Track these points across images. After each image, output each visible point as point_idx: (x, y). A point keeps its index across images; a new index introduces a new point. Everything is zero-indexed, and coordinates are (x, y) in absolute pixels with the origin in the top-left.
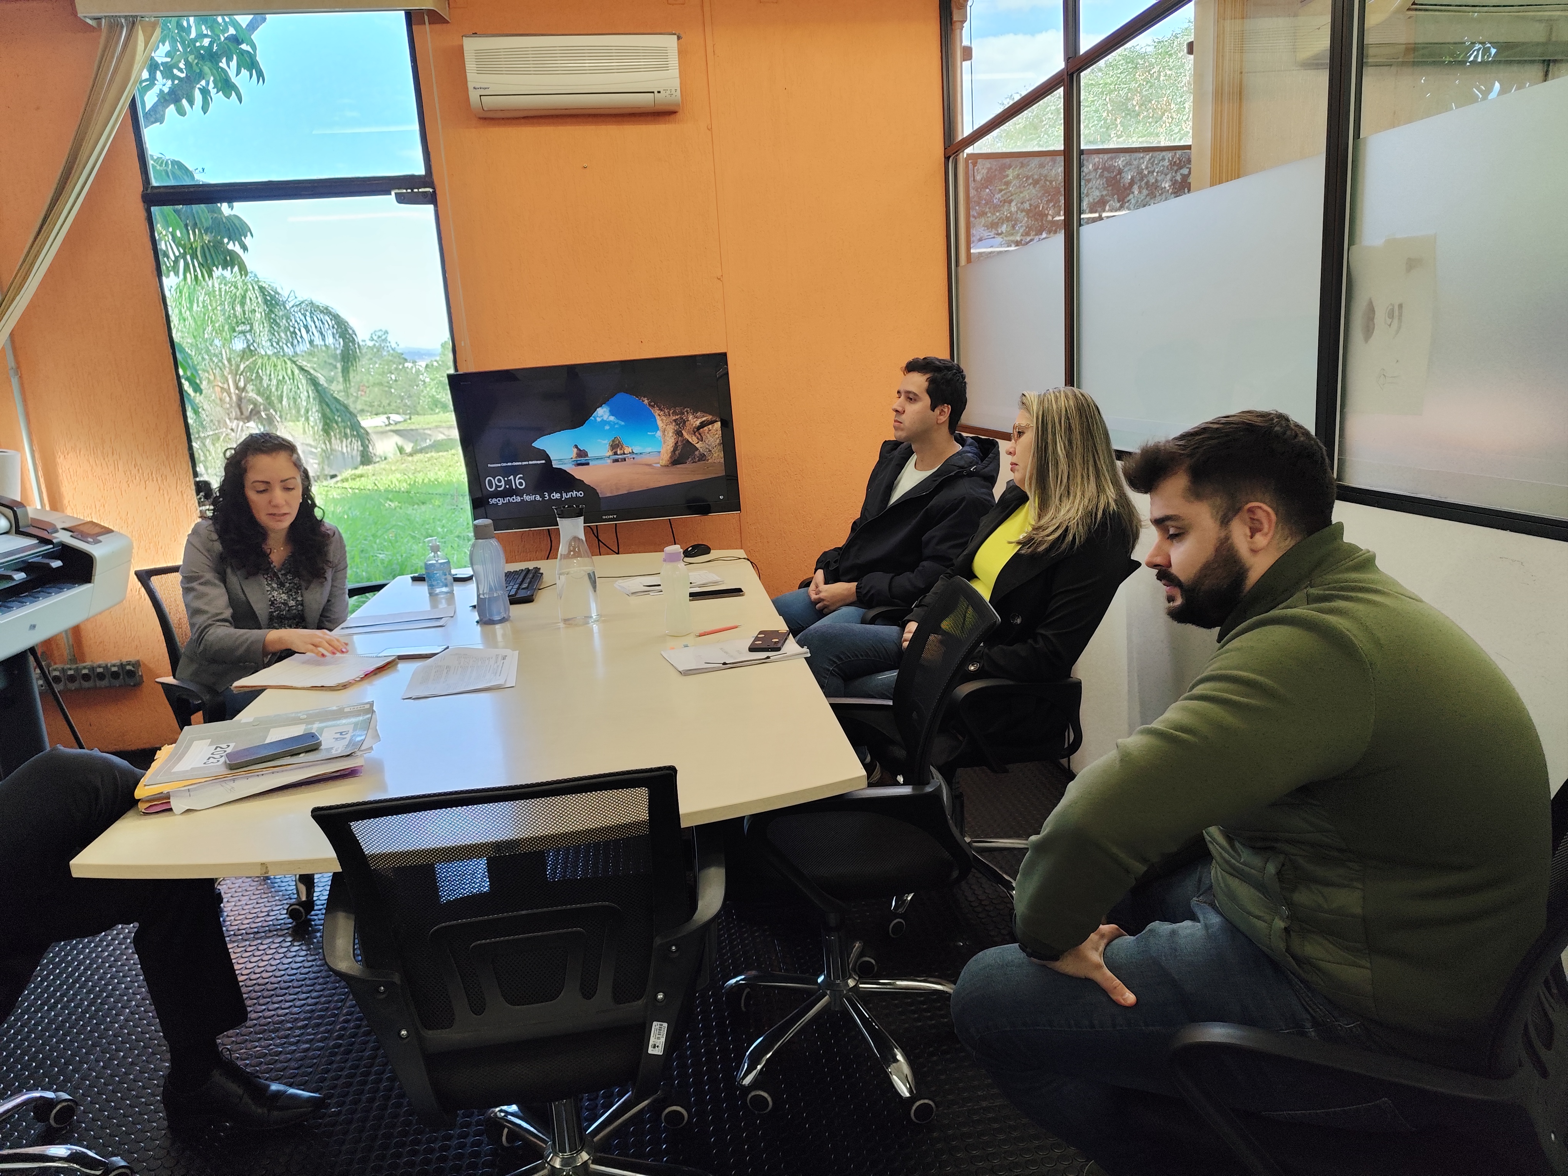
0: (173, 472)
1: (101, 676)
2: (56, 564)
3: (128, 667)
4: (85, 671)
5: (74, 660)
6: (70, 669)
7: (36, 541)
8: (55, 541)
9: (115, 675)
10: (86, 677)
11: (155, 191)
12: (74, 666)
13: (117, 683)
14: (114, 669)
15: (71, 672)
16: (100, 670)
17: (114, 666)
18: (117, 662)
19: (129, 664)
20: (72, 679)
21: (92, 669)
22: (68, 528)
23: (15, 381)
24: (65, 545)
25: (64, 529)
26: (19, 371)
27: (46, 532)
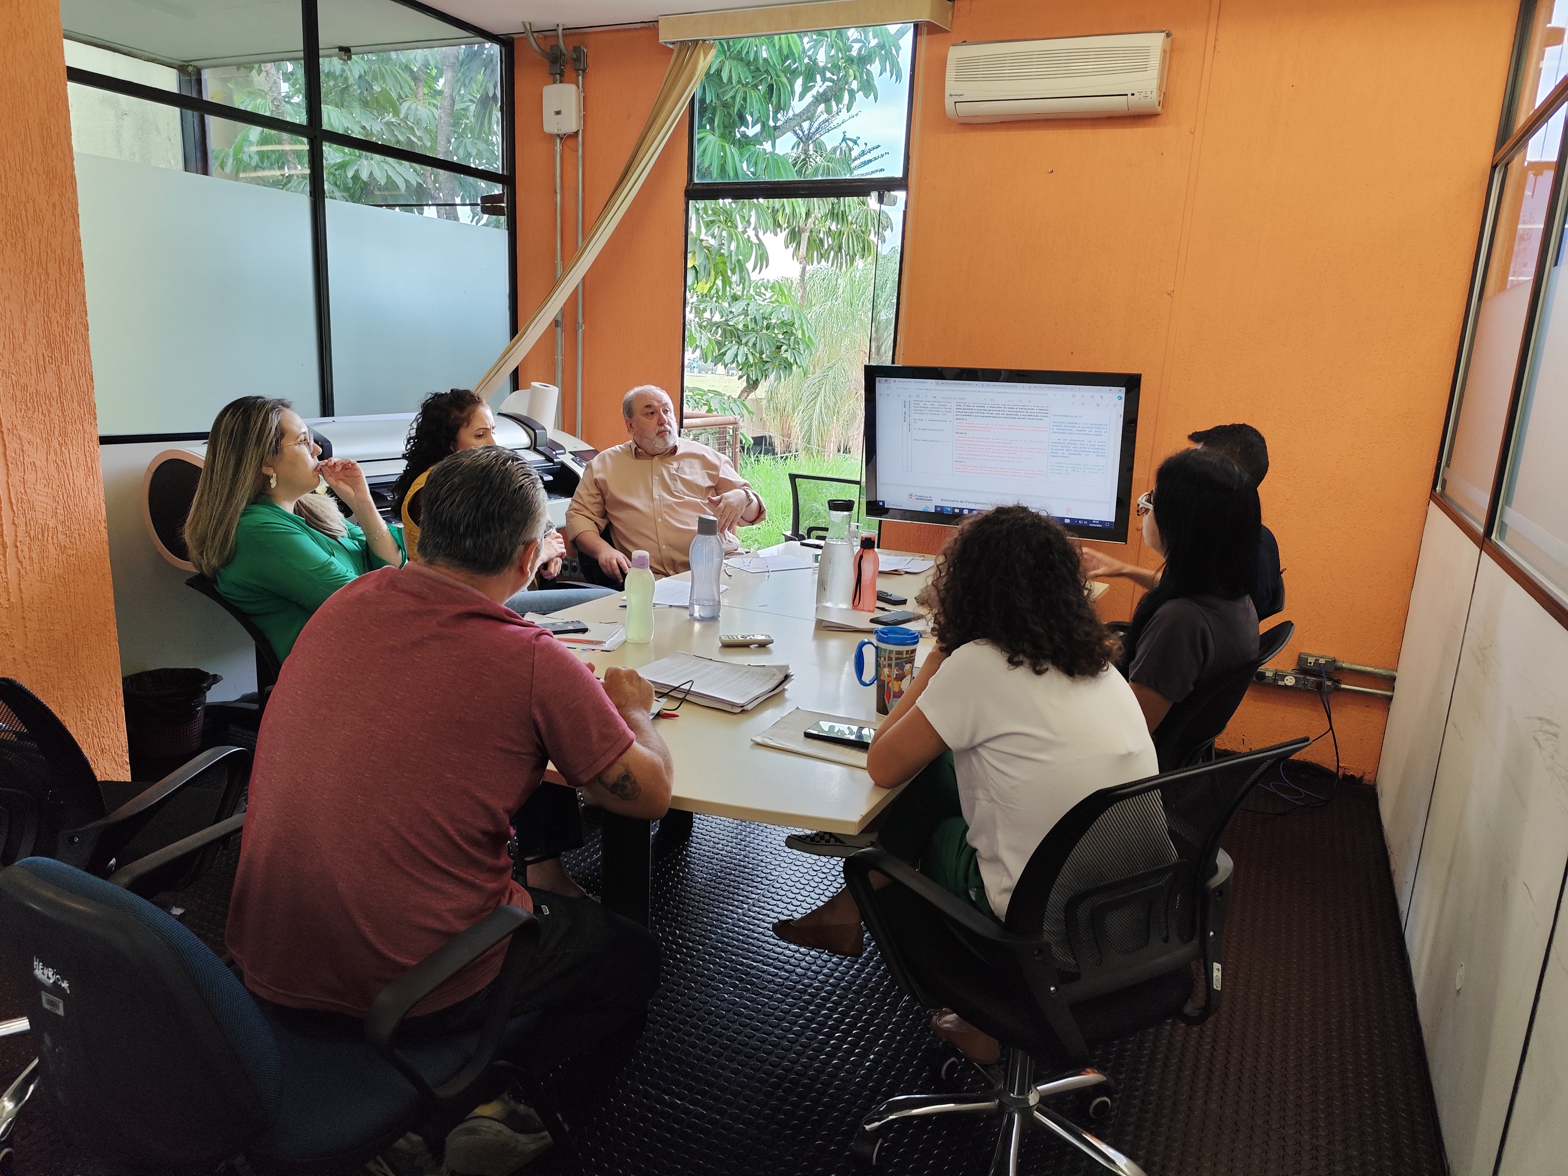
2: (549, 478)
11: (696, 187)
22: (575, 452)
23: (580, 332)
24: (563, 465)
25: (571, 453)
26: (584, 325)
27: (554, 453)
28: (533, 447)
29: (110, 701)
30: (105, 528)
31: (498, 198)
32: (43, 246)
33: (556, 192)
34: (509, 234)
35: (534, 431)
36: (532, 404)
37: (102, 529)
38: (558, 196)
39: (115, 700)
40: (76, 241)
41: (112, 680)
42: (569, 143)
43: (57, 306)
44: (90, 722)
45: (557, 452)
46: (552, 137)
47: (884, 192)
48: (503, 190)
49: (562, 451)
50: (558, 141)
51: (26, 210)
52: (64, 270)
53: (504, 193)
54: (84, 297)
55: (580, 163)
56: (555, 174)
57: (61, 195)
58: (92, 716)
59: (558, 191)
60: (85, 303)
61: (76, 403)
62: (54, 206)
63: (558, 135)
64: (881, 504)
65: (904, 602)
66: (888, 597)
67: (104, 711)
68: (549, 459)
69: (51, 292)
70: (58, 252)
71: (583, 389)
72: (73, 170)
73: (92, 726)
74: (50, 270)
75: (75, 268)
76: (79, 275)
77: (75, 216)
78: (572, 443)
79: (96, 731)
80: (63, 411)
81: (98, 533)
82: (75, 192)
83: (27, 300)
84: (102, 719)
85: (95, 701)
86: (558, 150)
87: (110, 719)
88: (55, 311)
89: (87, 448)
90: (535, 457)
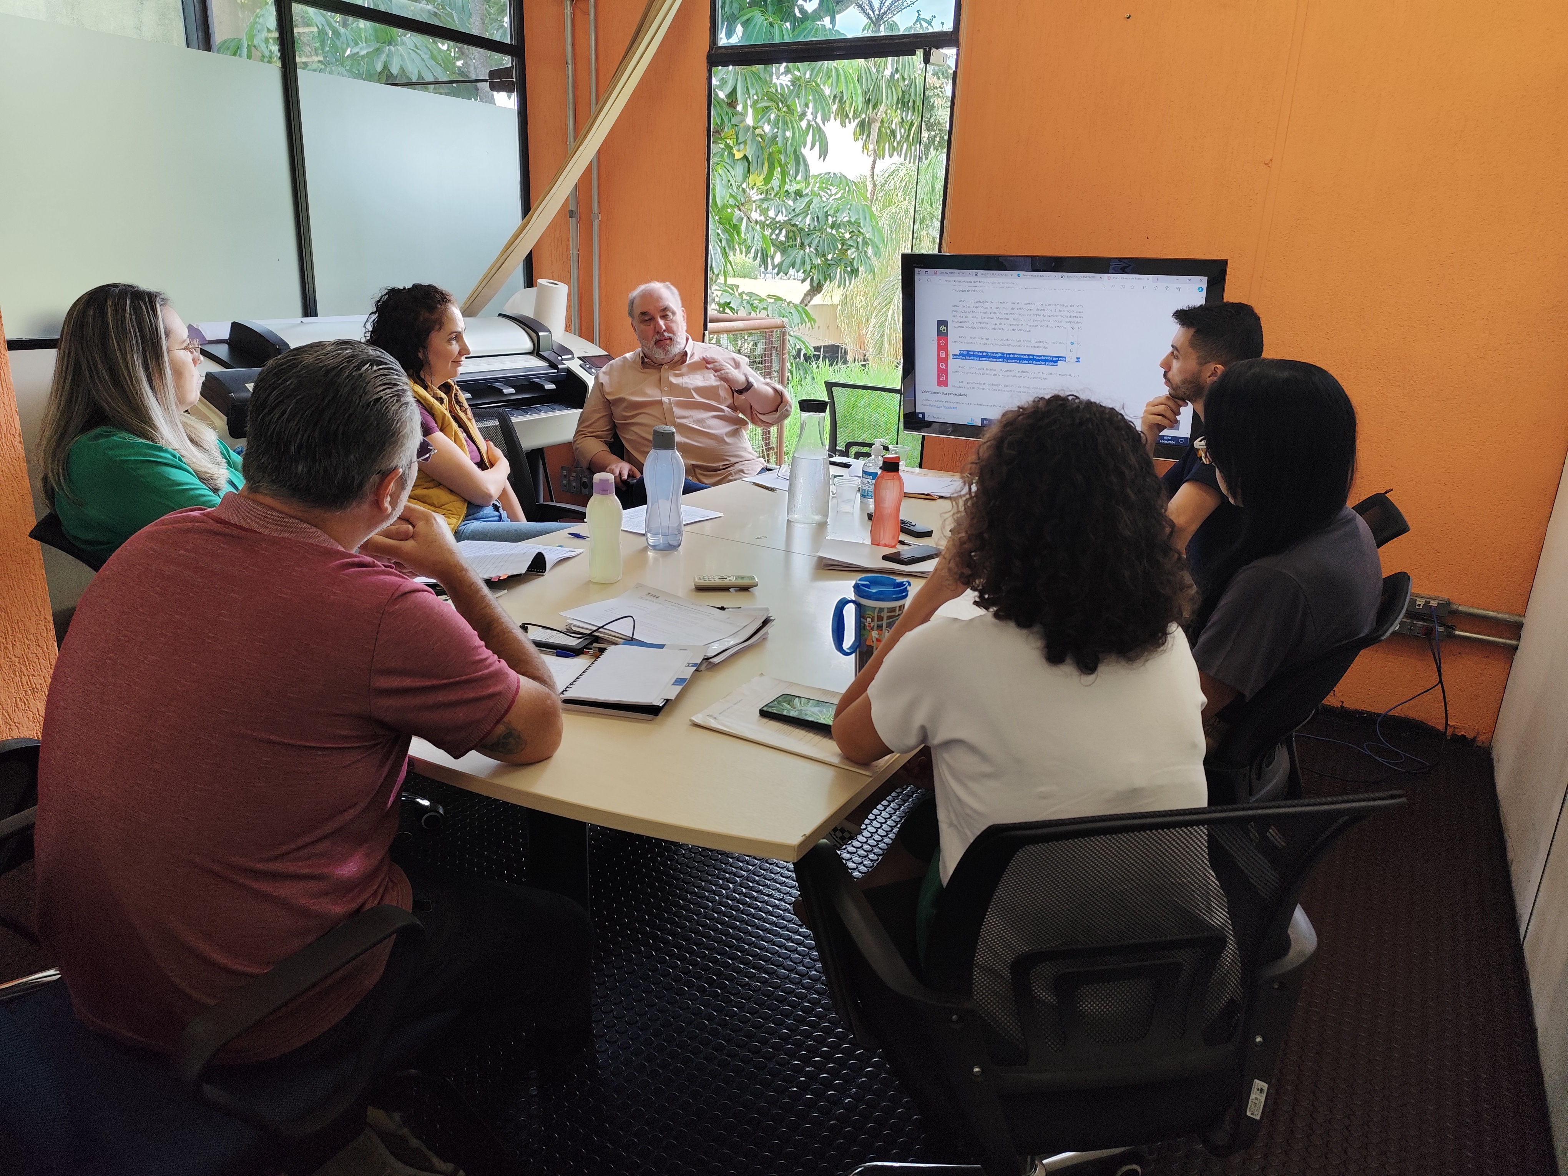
2: (551, 386)
7: (544, 364)
8: (561, 367)
11: (720, 51)
22: (584, 357)
23: (596, 224)
24: (569, 372)
25: (579, 358)
26: (600, 215)
27: (560, 358)
28: (536, 352)
29: (39, 637)
30: (20, 442)
31: (506, 72)
33: (567, 63)
34: (519, 113)
35: (537, 334)
36: (541, 304)
37: (17, 444)
38: (570, 67)
39: (45, 635)
41: (40, 612)
42: (581, 5)
44: (17, 659)
45: (563, 357)
47: (930, 50)
48: (512, 64)
49: (570, 356)
50: (569, 3)
53: (512, 67)
55: (593, 28)
56: (565, 41)
58: (18, 652)
59: (570, 61)
64: (920, 416)
65: (929, 534)
66: (912, 528)
67: (33, 646)
68: (553, 365)
71: (600, 287)
73: (19, 663)
78: (582, 347)
79: (24, 669)
81: (12, 448)
84: (30, 655)
85: (20, 636)
86: (569, 13)
87: (41, 656)
90: (535, 363)
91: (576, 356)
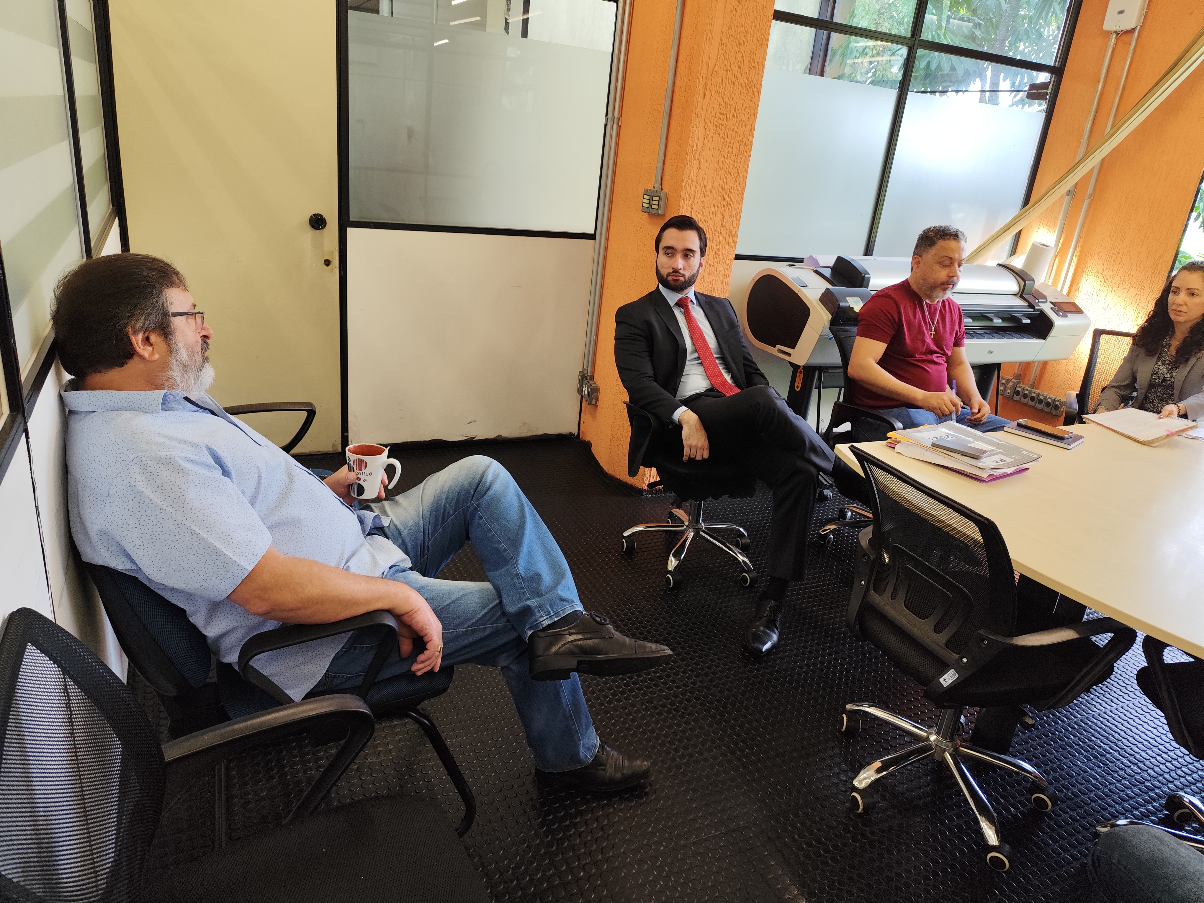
0: (1151, 285)
1: (1041, 401)
2: (1027, 321)
3: (1057, 403)
4: (1034, 395)
5: (1033, 386)
6: (1027, 390)
7: (1027, 305)
8: (1036, 307)
9: (1048, 404)
10: (1033, 399)
12: (1030, 389)
13: (1046, 409)
14: (1049, 400)
15: (1026, 392)
16: (1042, 398)
17: (1050, 398)
18: (1053, 397)
19: (1059, 401)
20: (1025, 396)
21: (1039, 395)
22: (1055, 302)
23: (1087, 202)
24: (1042, 313)
25: (1051, 302)
26: (1093, 196)
27: (1037, 301)
28: (1021, 295)
31: (1045, 86)
32: (734, 134)
33: (1099, 81)
34: (1046, 116)
35: (1023, 281)
38: (1101, 84)
40: (752, 130)
42: (1125, 38)
43: (733, 172)
45: (1040, 300)
46: (1109, 33)
48: (1051, 79)
49: (1044, 300)
50: (1114, 36)
51: (730, 110)
52: (741, 149)
53: (1050, 82)
54: (748, 167)
55: (1130, 55)
56: (1102, 65)
57: (751, 100)
59: (1102, 80)
60: (747, 170)
61: (728, 234)
62: (745, 109)
63: (1116, 32)
68: (1031, 306)
69: (732, 163)
70: (741, 137)
71: (1076, 250)
72: (761, 83)
74: (734, 149)
75: (748, 148)
76: (748, 152)
77: (755, 114)
78: (1054, 295)
80: (720, 238)
82: (759, 98)
83: (718, 167)
86: (1112, 44)
88: (731, 175)
89: (727, 264)
90: (1019, 303)
91: (1049, 300)
